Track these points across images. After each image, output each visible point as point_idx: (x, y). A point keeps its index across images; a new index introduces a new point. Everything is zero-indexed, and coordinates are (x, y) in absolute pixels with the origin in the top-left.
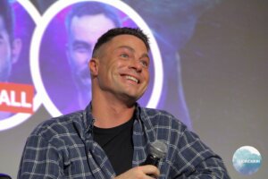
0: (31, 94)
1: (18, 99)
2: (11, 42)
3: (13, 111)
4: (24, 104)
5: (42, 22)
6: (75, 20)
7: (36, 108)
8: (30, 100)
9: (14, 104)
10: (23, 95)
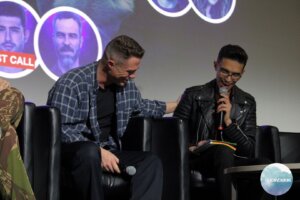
0: (34, 59)
1: (27, 62)
2: (24, 32)
3: (24, 68)
4: (30, 64)
5: (41, 21)
6: (58, 21)
7: (36, 66)
8: (33, 62)
9: (25, 64)
10: (30, 60)
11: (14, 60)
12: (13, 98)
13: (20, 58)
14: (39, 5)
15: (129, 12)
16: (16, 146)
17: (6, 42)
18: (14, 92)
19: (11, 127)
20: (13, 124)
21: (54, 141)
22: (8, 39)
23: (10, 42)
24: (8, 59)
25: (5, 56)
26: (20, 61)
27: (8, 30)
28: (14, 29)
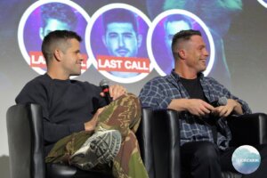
0: (148, 63)
1: (142, 66)
2: (137, 36)
4: (145, 68)
5: (152, 25)
6: (169, 24)
7: (151, 70)
8: (148, 66)
9: (140, 68)
10: (144, 64)
11: (128, 65)
12: (131, 103)
13: (134, 63)
14: (149, 9)
15: (238, 10)
16: (136, 150)
17: (120, 48)
18: (131, 98)
19: (130, 132)
20: (132, 129)
21: (173, 143)
22: (121, 45)
23: (124, 47)
24: (123, 65)
25: (120, 62)
26: (135, 65)
27: (121, 36)
28: (127, 35)
